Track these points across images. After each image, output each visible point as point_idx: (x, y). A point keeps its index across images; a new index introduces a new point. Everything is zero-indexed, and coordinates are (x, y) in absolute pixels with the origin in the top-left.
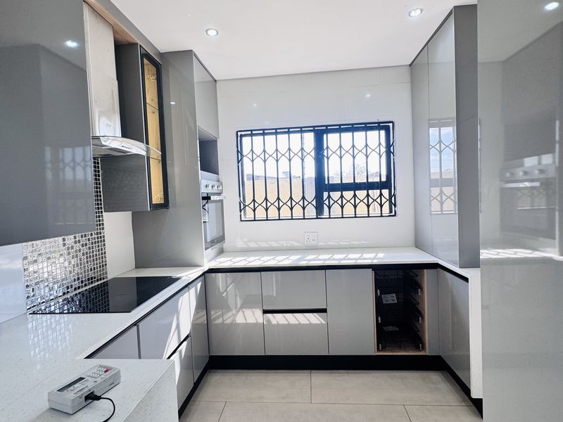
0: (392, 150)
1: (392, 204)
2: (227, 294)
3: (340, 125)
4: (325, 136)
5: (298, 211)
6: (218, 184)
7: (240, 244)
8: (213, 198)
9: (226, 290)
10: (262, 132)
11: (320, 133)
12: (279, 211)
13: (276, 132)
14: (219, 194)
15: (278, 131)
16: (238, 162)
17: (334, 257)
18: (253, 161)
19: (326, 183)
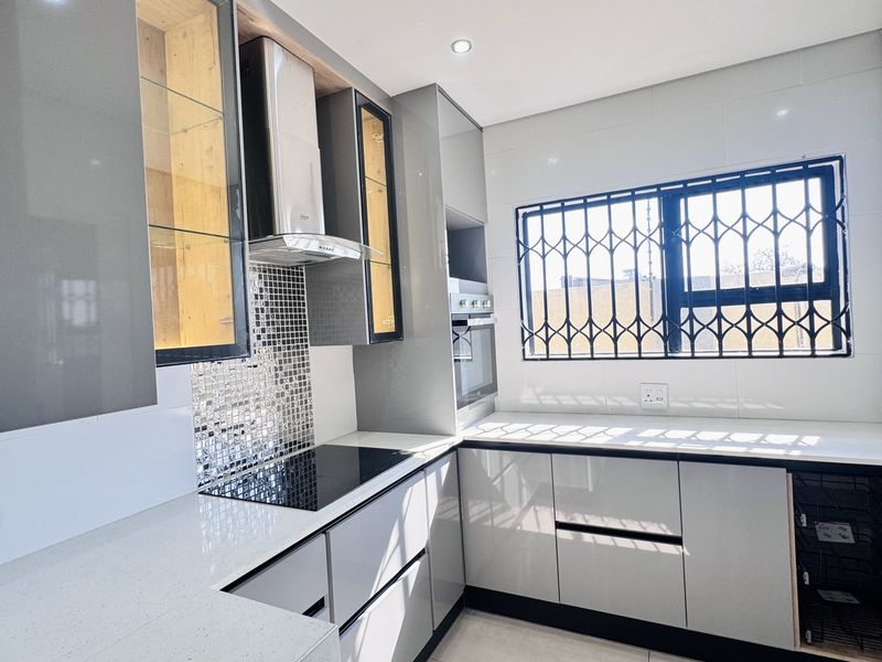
0: (839, 218)
1: (841, 331)
2: (502, 480)
3: (713, 178)
4: (682, 201)
5: (627, 345)
6: (483, 297)
7: (527, 398)
8: (470, 322)
9: (500, 474)
10: (559, 205)
11: (671, 198)
12: (592, 344)
13: (586, 203)
14: (487, 315)
15: (589, 200)
16: (519, 260)
17: (698, 436)
18: (544, 257)
19: (686, 290)
